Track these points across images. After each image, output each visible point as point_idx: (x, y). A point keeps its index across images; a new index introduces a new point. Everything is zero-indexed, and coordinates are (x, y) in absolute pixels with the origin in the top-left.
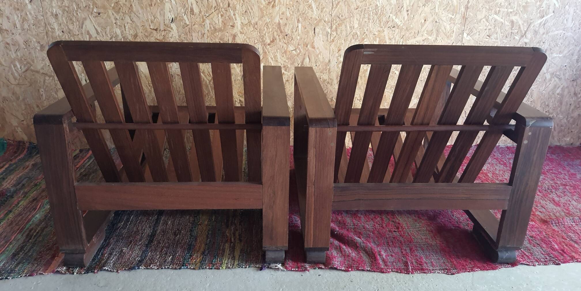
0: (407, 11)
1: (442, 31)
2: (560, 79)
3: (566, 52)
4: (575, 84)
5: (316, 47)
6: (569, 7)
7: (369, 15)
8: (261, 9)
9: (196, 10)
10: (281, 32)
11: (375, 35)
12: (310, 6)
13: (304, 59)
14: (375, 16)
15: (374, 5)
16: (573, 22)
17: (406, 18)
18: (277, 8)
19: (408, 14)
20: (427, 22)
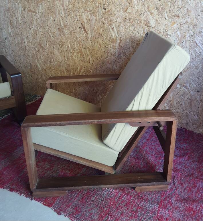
0: (91, 40)
1: (110, 52)
2: (187, 89)
3: (189, 72)
4: (199, 94)
5: (55, 54)
6: (186, 43)
7: (74, 42)
8: (32, 36)
9: (12, 35)
10: (41, 46)
11: (78, 51)
12: (50, 35)
13: (51, 59)
14: (77, 42)
15: (76, 37)
16: (191, 53)
17: (91, 44)
18: (38, 36)
19: (91, 42)
20: (101, 47)
